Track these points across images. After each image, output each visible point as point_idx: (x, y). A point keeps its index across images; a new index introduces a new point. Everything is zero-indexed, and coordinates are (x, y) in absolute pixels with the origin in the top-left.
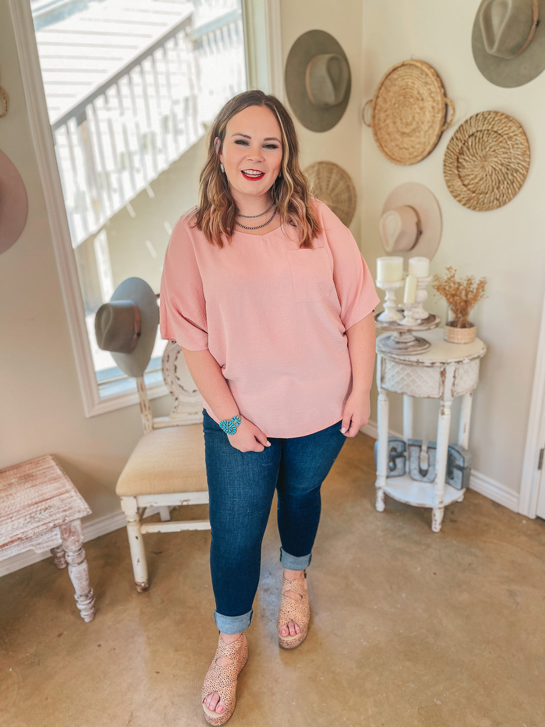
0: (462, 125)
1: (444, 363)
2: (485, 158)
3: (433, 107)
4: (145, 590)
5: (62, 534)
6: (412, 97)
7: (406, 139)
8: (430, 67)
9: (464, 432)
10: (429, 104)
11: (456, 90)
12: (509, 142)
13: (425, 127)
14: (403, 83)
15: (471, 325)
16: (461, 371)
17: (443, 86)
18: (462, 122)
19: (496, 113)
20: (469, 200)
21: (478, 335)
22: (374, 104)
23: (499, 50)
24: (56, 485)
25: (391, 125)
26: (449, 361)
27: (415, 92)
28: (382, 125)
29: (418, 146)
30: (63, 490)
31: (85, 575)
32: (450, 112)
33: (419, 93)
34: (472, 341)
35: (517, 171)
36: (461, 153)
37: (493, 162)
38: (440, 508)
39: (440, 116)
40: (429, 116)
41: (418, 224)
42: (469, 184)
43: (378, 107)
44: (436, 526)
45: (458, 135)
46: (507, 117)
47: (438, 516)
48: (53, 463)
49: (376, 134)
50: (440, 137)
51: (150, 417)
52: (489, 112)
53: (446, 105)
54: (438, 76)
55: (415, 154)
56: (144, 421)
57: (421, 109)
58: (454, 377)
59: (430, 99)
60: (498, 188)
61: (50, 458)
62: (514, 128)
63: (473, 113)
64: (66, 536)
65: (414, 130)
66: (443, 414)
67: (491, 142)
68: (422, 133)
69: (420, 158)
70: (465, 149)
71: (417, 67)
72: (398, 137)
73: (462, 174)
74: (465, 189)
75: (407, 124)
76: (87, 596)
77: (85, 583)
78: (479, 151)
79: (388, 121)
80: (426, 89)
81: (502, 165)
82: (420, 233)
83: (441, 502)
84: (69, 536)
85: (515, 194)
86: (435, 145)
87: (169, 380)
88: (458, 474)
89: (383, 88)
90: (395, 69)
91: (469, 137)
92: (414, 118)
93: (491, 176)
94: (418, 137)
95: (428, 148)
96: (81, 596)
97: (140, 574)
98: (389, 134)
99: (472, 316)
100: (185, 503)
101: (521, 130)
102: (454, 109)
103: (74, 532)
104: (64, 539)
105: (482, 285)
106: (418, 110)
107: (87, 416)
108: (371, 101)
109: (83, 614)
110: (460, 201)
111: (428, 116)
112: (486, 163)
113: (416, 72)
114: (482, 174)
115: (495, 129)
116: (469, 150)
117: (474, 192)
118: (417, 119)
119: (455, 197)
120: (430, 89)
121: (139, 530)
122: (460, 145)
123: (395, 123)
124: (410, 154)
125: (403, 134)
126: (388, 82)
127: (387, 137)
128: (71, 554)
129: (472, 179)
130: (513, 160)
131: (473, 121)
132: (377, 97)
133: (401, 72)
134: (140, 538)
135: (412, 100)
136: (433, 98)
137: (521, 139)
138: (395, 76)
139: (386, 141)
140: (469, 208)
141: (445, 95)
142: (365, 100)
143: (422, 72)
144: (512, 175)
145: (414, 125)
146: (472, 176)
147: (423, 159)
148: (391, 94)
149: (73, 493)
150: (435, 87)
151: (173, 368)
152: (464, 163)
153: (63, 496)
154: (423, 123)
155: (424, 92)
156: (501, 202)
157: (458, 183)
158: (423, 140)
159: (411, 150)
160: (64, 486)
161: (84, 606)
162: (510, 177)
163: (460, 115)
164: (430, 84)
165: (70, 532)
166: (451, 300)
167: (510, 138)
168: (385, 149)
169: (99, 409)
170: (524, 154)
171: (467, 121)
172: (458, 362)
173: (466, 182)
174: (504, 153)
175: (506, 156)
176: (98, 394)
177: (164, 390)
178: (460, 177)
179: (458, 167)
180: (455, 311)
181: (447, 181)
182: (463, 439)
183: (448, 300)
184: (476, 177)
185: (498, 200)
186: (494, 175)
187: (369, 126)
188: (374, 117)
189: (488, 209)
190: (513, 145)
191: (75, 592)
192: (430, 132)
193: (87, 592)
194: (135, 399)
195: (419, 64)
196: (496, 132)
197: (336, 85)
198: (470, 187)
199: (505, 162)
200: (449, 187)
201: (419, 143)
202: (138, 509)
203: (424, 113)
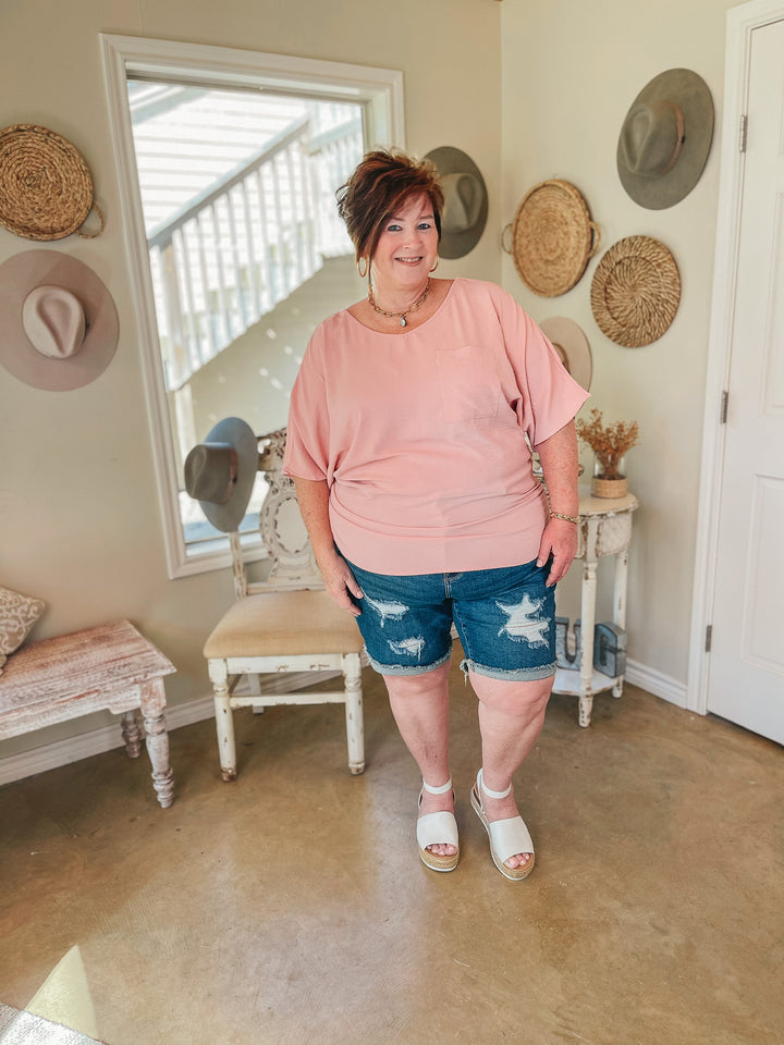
0: (608, 252)
1: (584, 516)
2: (634, 287)
3: (578, 232)
4: (232, 778)
5: (142, 694)
6: (555, 220)
7: (549, 268)
8: (574, 187)
9: (620, 608)
10: (573, 229)
11: (602, 214)
12: (658, 270)
13: (570, 254)
14: (544, 205)
15: (622, 477)
16: (606, 526)
17: (587, 208)
18: (608, 248)
19: (643, 238)
20: (619, 335)
21: (631, 490)
22: (515, 228)
23: (641, 170)
24: (136, 645)
25: (534, 252)
26: (590, 514)
27: (558, 215)
28: (524, 252)
30: (143, 649)
31: (164, 748)
32: (596, 237)
33: (562, 216)
34: (623, 496)
35: (667, 301)
36: (609, 282)
37: (642, 292)
38: (587, 696)
39: (585, 241)
40: (575, 241)
42: (618, 317)
43: (519, 232)
44: (584, 721)
45: (605, 263)
46: (655, 242)
47: (586, 706)
48: (130, 626)
49: (517, 262)
50: (586, 264)
51: (244, 581)
52: (636, 237)
53: (592, 230)
54: (582, 197)
55: (561, 284)
56: (237, 585)
57: (566, 234)
58: (598, 533)
59: (574, 223)
60: (650, 321)
61: (127, 622)
62: (661, 255)
63: (620, 238)
64: (146, 697)
65: (558, 257)
66: (587, 578)
67: (640, 269)
68: (567, 260)
69: (565, 288)
70: (613, 278)
71: (560, 188)
72: (541, 264)
73: (611, 306)
74: (614, 322)
75: (551, 251)
76: (166, 774)
77: (165, 758)
78: (627, 280)
79: (530, 249)
80: (570, 212)
81: (652, 295)
83: (589, 689)
84: (149, 698)
85: (667, 328)
86: (582, 274)
87: (268, 536)
88: (610, 657)
89: (524, 212)
90: (536, 190)
91: (617, 264)
92: (557, 244)
93: (641, 307)
94: (564, 265)
95: (574, 277)
96: (159, 774)
97: (227, 757)
98: (531, 262)
99: (622, 466)
100: (282, 670)
101: (669, 256)
102: (599, 234)
103: (155, 694)
104: (144, 701)
105: (634, 430)
106: (562, 235)
107: (171, 578)
108: (511, 225)
109: (161, 797)
110: (610, 336)
111: (573, 242)
112: (635, 294)
113: (559, 194)
114: (632, 306)
115: (643, 256)
116: (616, 279)
117: (624, 326)
118: (561, 245)
119: (604, 332)
120: (573, 212)
121: (228, 702)
122: (607, 273)
123: (537, 249)
124: (556, 284)
125: (547, 261)
126: (529, 205)
127: (529, 266)
128: (150, 720)
129: (622, 311)
130: (663, 290)
131: (620, 247)
132: (518, 221)
133: (543, 193)
134: (229, 712)
135: (555, 224)
136: (577, 222)
137: (669, 266)
138: (536, 197)
139: (528, 270)
140: (620, 344)
141: (590, 218)
142: (505, 223)
143: (565, 193)
144: (663, 306)
145: (559, 252)
146: (622, 309)
147: (569, 290)
148: (533, 218)
149: (155, 652)
150: (579, 209)
151: (272, 524)
152: (613, 294)
153: (145, 655)
154: (567, 249)
155: (568, 215)
156: (653, 338)
157: (606, 316)
158: (569, 268)
159: (557, 279)
160: (145, 646)
161: (161, 787)
162: (661, 308)
163: (606, 241)
164: (573, 207)
165: (151, 693)
166: (597, 447)
167: (659, 265)
168: (529, 280)
169: (185, 570)
170: (673, 283)
171: (613, 248)
172: (602, 516)
173: (616, 315)
174: (653, 282)
175: (655, 285)
176: (185, 554)
177: (262, 553)
178: (608, 309)
179: (606, 299)
180: (603, 460)
181: (595, 314)
182: (619, 617)
183: (593, 447)
184: (625, 310)
185: (649, 334)
186: (644, 307)
187: (509, 253)
188: (514, 242)
189: (640, 345)
190: (662, 273)
191: (151, 770)
192: (576, 259)
193: (166, 769)
194: (228, 561)
195: (560, 185)
196: (644, 259)
197: (468, 209)
198: (620, 320)
199: (655, 291)
200: (597, 320)
201: (564, 272)
202: (228, 675)
203: (569, 238)
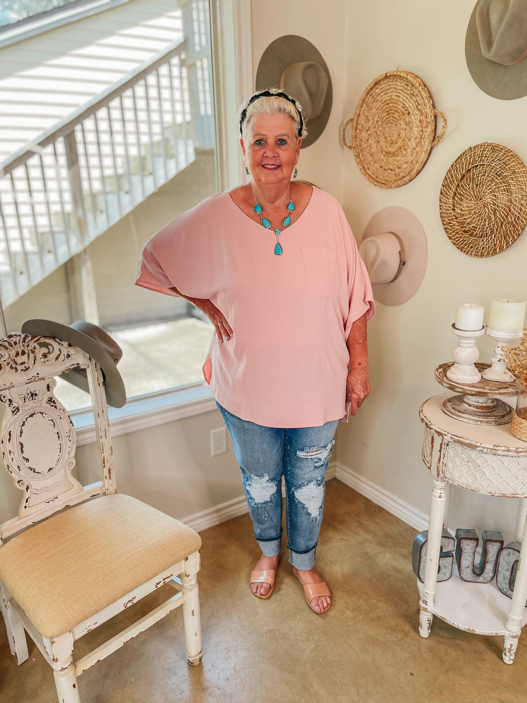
3: (420, 121)
6: (396, 112)
7: (391, 160)
8: (417, 77)
10: (415, 118)
13: (412, 144)
14: (386, 98)
17: (431, 97)
22: (355, 123)
23: (497, 54)
25: (374, 145)
27: (400, 106)
28: (365, 145)
29: (405, 166)
32: (441, 125)
33: (404, 107)
39: (430, 128)
41: (401, 253)
43: (360, 127)
49: (357, 157)
50: (429, 154)
53: (436, 118)
54: (425, 86)
55: (402, 174)
57: (408, 124)
59: (417, 112)
65: (400, 148)
68: (409, 150)
69: (407, 179)
71: (402, 78)
72: (382, 157)
75: (392, 143)
79: (370, 141)
80: (412, 101)
82: (403, 263)
86: (424, 164)
89: (364, 106)
90: (377, 83)
92: (399, 135)
94: (404, 156)
95: (416, 167)
98: (372, 154)
102: (445, 121)
106: (403, 126)
108: (352, 120)
111: (416, 131)
113: (400, 84)
118: (403, 136)
120: (416, 101)
123: (378, 142)
124: (396, 175)
126: (370, 99)
127: (370, 158)
132: (359, 115)
133: (384, 85)
135: (396, 116)
136: (420, 110)
138: (377, 89)
139: (369, 163)
141: (434, 106)
143: (408, 82)
145: (400, 143)
147: (411, 180)
148: (373, 111)
154: (410, 140)
155: (410, 105)
158: (410, 159)
159: (397, 170)
164: (417, 96)
168: (368, 171)
187: (350, 148)
192: (418, 149)
195: (403, 75)
201: (406, 163)
203: (411, 128)
